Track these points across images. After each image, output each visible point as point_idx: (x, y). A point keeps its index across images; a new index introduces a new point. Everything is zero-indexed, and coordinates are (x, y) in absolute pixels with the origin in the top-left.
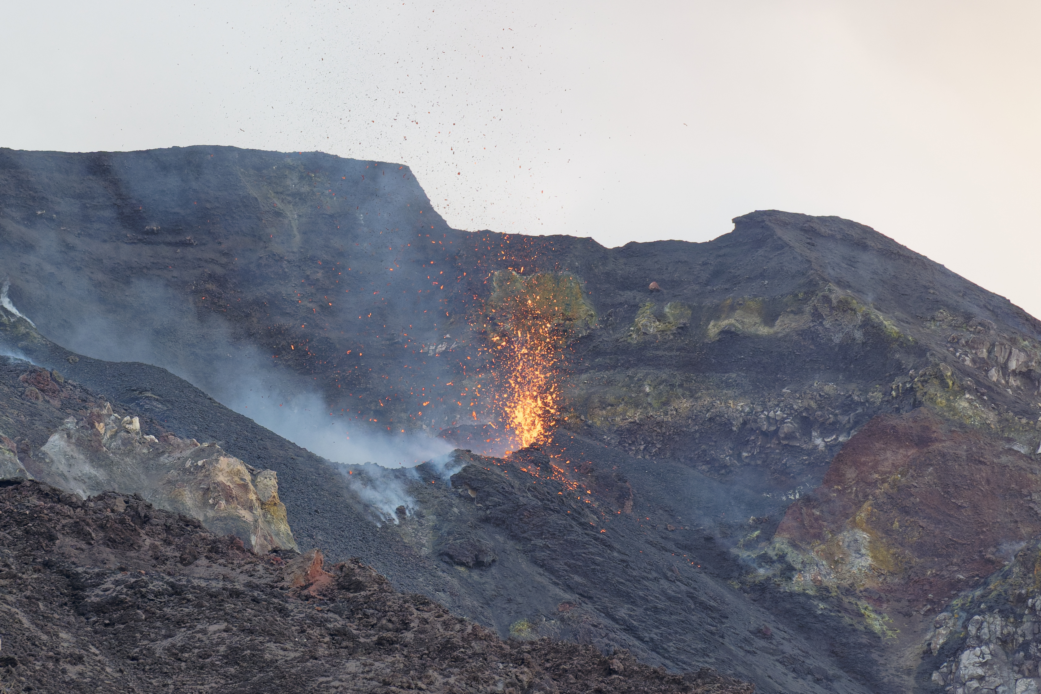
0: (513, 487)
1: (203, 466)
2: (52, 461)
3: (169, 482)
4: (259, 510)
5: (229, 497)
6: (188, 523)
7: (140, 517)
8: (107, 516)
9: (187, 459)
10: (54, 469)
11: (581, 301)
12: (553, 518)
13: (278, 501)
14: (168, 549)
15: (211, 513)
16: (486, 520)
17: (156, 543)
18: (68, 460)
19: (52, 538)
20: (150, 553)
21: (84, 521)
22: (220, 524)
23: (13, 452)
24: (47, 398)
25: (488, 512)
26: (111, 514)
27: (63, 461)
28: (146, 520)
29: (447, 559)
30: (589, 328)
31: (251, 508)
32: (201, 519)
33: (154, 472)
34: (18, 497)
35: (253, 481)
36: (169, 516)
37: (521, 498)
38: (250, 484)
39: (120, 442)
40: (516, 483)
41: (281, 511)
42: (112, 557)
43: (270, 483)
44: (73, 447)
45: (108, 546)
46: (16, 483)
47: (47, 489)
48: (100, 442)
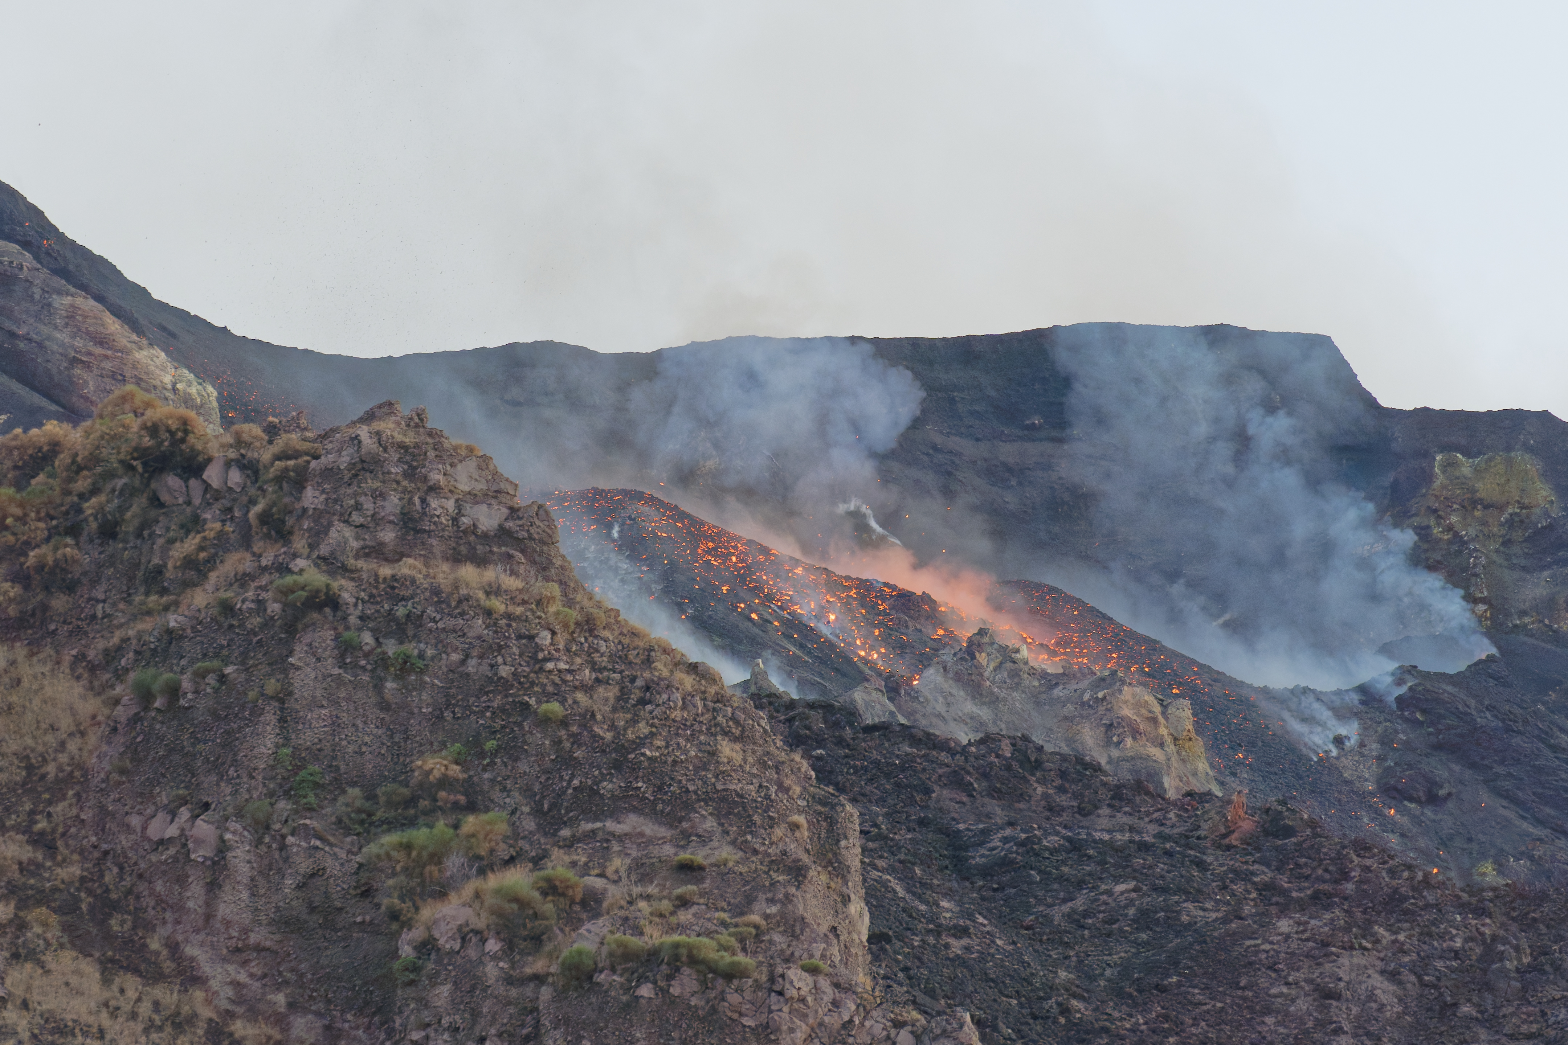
0: (1468, 707)
1: (1104, 699)
2: (927, 701)
3: (1066, 718)
4: (1172, 746)
5: (1136, 733)
6: (1086, 766)
7: (1030, 762)
8: (991, 763)
9: (1084, 691)
10: (929, 709)
11: (1539, 485)
12: (1516, 741)
13: (1193, 734)
14: (1064, 798)
15: (1115, 753)
16: (1438, 747)
17: (1051, 791)
18: (945, 698)
19: (928, 791)
20: (1043, 803)
21: (964, 769)
22: (1127, 765)
23: (881, 691)
24: (918, 626)
25: (1441, 737)
26: (996, 760)
27: (941, 699)
28: (1038, 765)
29: (1395, 794)
30: (1549, 517)
31: (1162, 745)
32: (1103, 761)
33: (1047, 707)
34: (887, 745)
35: (1163, 713)
36: (1064, 758)
37: (1479, 720)
38: (1160, 717)
39: (1005, 674)
40: (1472, 703)
41: (1198, 746)
42: (998, 811)
43: (1183, 714)
44: (951, 682)
45: (993, 797)
46: (882, 729)
47: (920, 734)
48: (981, 675)
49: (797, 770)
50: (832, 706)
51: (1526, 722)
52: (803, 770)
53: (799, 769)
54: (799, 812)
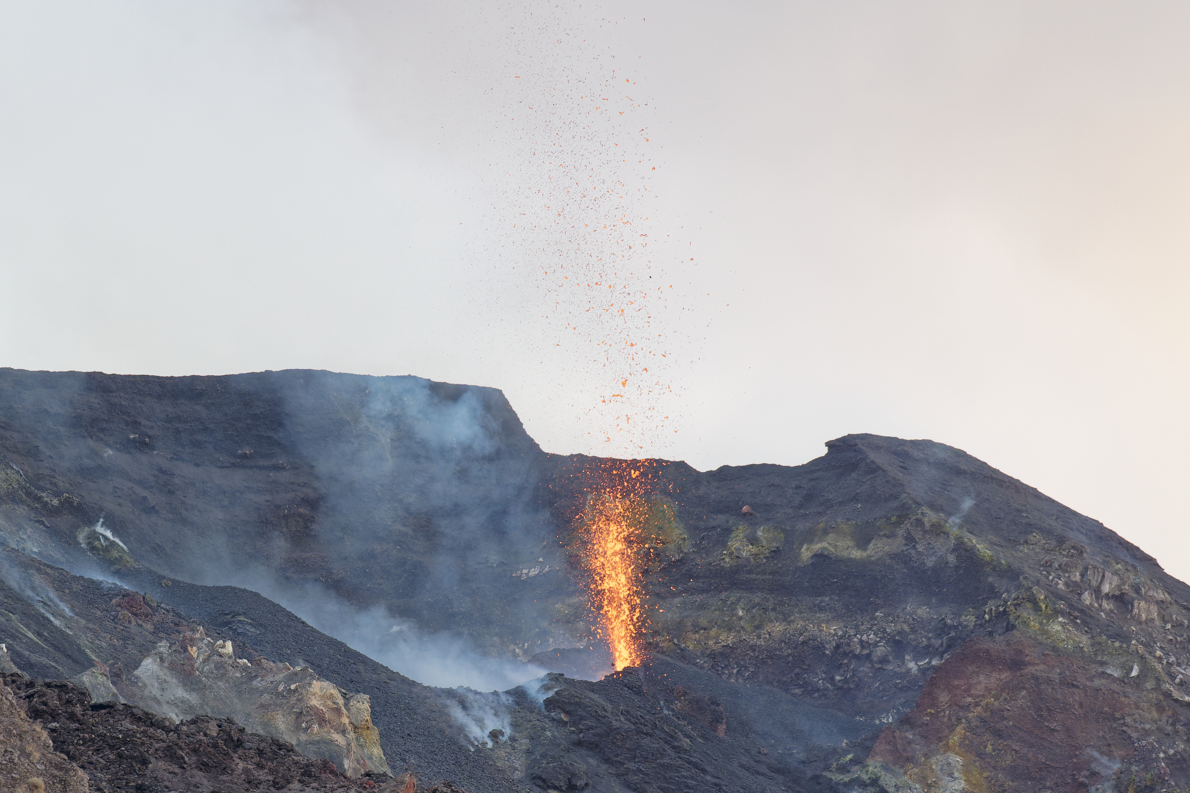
0: (606, 711)
1: (296, 690)
2: (145, 685)
3: (262, 706)
4: (352, 734)
5: (322, 721)
6: (280, 746)
7: (233, 741)
8: (200, 740)
9: (280, 682)
10: (146, 693)
11: (674, 524)
12: (646, 741)
13: (370, 725)
14: (261, 773)
15: (303, 737)
16: (579, 744)
17: (249, 767)
18: (160, 684)
19: (145, 762)
20: (243, 776)
21: (177, 745)
22: (314, 748)
23: (106, 675)
24: (140, 622)
25: (581, 735)
26: (204, 738)
27: (156, 685)
28: (239, 744)
29: (540, 783)
30: (682, 552)
31: (344, 732)
32: (294, 742)
33: (247, 696)
34: (111, 721)
35: (346, 705)
36: (262, 740)
37: (614, 722)
38: (343, 708)
39: (213, 666)
40: (609, 707)
41: (374, 734)
42: (205, 781)
43: (362, 707)
44: (165, 670)
45: (201, 770)
46: (109, 707)
47: (139, 713)
48: (193, 666)
49: (36, 739)
50: (65, 686)
51: (655, 726)
52: (43, 739)
53: (39, 738)
54: (39, 775)
